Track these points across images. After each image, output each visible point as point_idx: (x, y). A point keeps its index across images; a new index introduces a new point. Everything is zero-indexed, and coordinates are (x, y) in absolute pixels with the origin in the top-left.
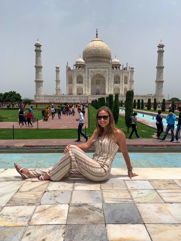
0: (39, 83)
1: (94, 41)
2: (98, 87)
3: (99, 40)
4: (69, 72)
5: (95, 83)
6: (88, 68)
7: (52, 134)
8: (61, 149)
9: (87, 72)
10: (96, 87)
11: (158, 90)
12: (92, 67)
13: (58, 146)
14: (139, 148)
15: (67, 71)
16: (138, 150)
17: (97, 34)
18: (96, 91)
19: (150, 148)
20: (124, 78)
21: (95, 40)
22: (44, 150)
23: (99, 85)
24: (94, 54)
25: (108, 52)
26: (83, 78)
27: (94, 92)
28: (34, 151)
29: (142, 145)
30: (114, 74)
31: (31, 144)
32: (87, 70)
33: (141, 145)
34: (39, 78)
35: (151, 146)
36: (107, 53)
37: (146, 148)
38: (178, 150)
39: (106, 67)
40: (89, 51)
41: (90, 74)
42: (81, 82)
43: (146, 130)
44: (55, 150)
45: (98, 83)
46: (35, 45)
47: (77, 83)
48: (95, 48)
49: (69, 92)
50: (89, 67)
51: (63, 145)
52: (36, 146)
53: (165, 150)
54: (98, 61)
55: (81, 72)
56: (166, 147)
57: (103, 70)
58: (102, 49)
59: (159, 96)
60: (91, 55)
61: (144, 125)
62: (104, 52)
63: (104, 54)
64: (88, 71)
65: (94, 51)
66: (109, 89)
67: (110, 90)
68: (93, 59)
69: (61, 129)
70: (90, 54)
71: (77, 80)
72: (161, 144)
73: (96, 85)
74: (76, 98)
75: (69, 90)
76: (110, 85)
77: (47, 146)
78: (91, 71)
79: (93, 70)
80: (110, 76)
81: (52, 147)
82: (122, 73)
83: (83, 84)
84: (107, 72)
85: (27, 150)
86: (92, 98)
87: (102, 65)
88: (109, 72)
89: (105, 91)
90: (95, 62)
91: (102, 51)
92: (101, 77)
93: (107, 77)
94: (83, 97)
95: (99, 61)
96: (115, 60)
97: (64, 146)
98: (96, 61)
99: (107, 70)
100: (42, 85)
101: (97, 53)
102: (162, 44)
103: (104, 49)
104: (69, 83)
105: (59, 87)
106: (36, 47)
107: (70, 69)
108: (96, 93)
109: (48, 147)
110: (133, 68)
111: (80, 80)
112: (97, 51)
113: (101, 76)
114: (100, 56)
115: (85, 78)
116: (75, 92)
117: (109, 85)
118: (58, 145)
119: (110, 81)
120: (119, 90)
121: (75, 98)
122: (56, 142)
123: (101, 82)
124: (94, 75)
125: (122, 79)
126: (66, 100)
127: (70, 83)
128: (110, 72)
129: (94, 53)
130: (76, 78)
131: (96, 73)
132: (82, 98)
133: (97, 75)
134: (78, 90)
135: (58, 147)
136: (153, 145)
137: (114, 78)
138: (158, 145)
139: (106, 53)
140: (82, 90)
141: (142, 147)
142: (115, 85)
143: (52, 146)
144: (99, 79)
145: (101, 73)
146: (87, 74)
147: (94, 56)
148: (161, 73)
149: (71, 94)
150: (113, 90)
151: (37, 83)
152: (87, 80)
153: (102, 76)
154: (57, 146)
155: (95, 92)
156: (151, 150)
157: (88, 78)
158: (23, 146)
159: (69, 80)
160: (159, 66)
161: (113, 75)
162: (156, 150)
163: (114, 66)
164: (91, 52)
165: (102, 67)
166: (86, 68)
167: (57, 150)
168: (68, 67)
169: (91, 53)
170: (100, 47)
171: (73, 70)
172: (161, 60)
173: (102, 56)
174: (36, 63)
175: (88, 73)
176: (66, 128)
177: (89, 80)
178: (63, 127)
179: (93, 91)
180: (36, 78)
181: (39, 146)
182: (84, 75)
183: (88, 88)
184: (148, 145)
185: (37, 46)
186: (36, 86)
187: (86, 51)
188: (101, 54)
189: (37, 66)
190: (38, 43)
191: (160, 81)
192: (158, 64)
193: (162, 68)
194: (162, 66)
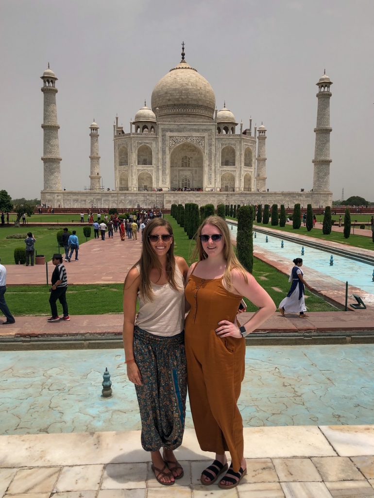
0: (51, 163)
1: (177, 68)
2: (187, 173)
3: (189, 68)
4: (119, 139)
5: (180, 163)
6: (164, 130)
7: (79, 301)
8: (97, 341)
9: (160, 139)
10: (181, 173)
11: (318, 180)
12: (171, 127)
13: (91, 334)
14: (261, 335)
15: (115, 136)
16: (257, 340)
17: (183, 55)
18: (181, 183)
19: (284, 336)
20: (243, 152)
21: (179, 68)
22: (59, 344)
23: (189, 168)
24: (177, 100)
25: (207, 94)
26: (153, 153)
27: (177, 183)
28: (39, 345)
29: (268, 330)
30: (222, 144)
31: (32, 330)
32: (160, 134)
33: (265, 330)
34: (50, 152)
35: (285, 331)
36: (205, 97)
37: (274, 336)
38: (341, 338)
39: (204, 127)
40: (166, 91)
41: (167, 143)
42: (148, 160)
43: (281, 288)
44: (83, 344)
45: (186, 163)
46: (43, 78)
47: (138, 164)
48: (178, 86)
49: (121, 183)
50: (166, 127)
51: (100, 332)
52: (43, 335)
53: (315, 339)
54: (185, 114)
55: (147, 138)
56: (315, 334)
57: (198, 134)
58: (195, 88)
59: (321, 194)
60: (169, 100)
61: (280, 272)
62: (199, 95)
63: (200, 98)
64: (164, 136)
65: (177, 92)
66: (210, 178)
67: (213, 180)
68: (175, 111)
69: (98, 285)
70: (168, 98)
71: (139, 156)
72: (307, 325)
73: (181, 168)
74: (137, 197)
75: (121, 180)
76: (213, 168)
77: (66, 335)
78: (170, 137)
79: (175, 134)
80: (213, 148)
81: (78, 337)
82: (240, 142)
83: (153, 165)
84: (206, 141)
85: (25, 344)
86: (172, 197)
87: (195, 125)
88: (211, 139)
89: (201, 181)
90: (180, 116)
91: (195, 92)
92: (193, 151)
93: (206, 151)
94: (151, 195)
95: (189, 115)
96: (223, 113)
97: (102, 334)
98: (181, 114)
99: (206, 135)
100: (58, 168)
101: (183, 97)
102: (326, 79)
103: (199, 88)
104: (121, 164)
105: (96, 171)
106: (45, 82)
107: (123, 132)
109: (70, 337)
110: (264, 131)
111: (145, 158)
112: (183, 92)
113: (194, 149)
114: (190, 102)
115: (157, 153)
116: (133, 183)
117: (211, 169)
118: (90, 332)
119: (213, 159)
120: (233, 179)
121: (134, 198)
122: (85, 323)
123: (193, 162)
124: (178, 145)
125: (240, 157)
126: (114, 202)
127: (121, 162)
128: (214, 140)
129: (178, 97)
130: (137, 152)
131: (182, 141)
132: (151, 198)
133: (184, 145)
134: (140, 179)
135: (90, 337)
136: (290, 330)
137: (222, 153)
138: (300, 330)
139: (203, 96)
140: (149, 179)
141: (268, 334)
142: (224, 169)
143: (77, 334)
144: (189, 154)
145: (192, 143)
146: (160, 144)
147: (176, 102)
148: (325, 144)
149: (124, 188)
150: (219, 179)
151: (47, 165)
152: (160, 156)
154: (88, 334)
155: (179, 184)
156: (286, 340)
157: (164, 152)
158: (16, 334)
159: (120, 155)
160: (322, 127)
161: (220, 147)
162: (296, 339)
163: (222, 127)
164: (169, 95)
165: (194, 127)
166: (160, 131)
167: (88, 342)
168: (119, 126)
169: (171, 96)
170: (190, 84)
171: (130, 134)
172: (325, 114)
173: (195, 103)
174: (44, 119)
175: (164, 141)
176: (110, 282)
177: (166, 158)
178: (103, 278)
179: (174, 182)
180: (45, 153)
181: (49, 334)
182: (153, 146)
183: (163, 175)
184: (279, 330)
185: (46, 79)
186: (45, 170)
187: (160, 91)
188: (192, 99)
189: (47, 124)
190: (48, 73)
191: (322, 161)
192: (319, 124)
193: (328, 131)
194: (327, 127)
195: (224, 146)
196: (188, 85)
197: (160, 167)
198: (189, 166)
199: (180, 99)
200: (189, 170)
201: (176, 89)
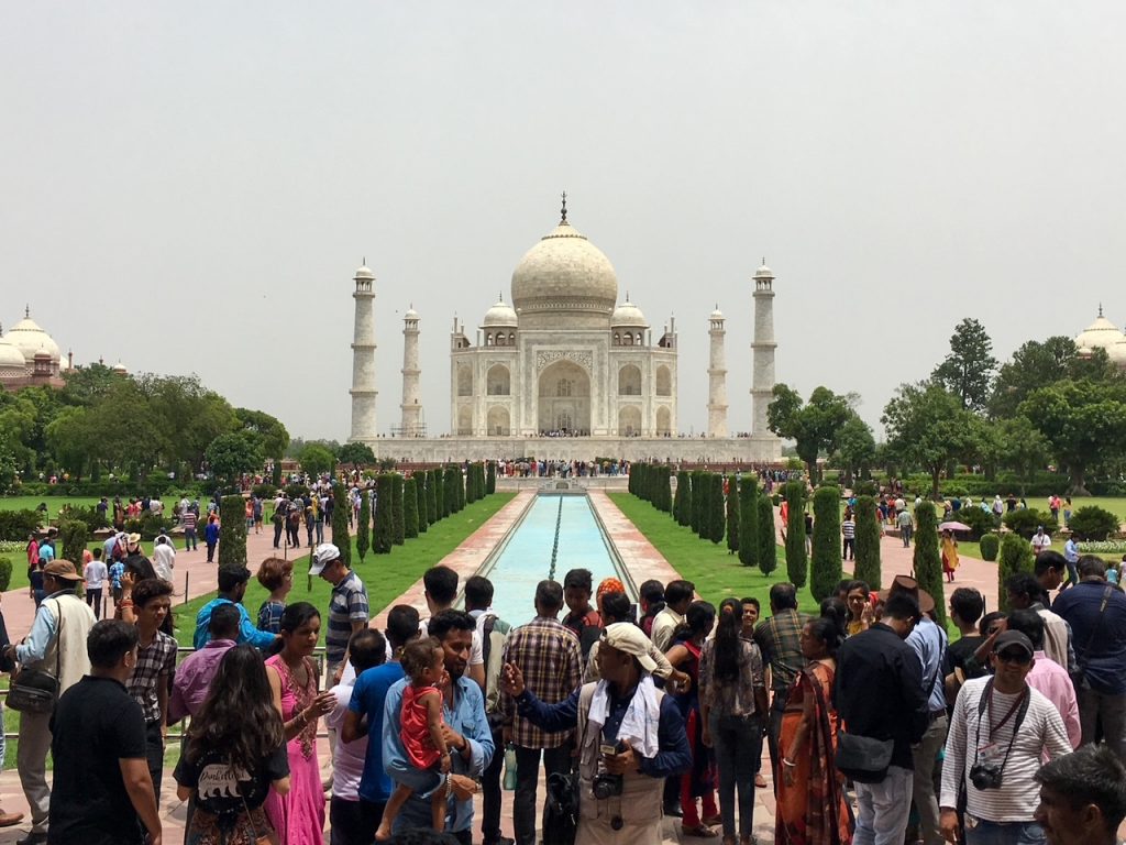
0: (363, 399)
1: (552, 237)
2: (566, 406)
3: (572, 236)
4: (460, 355)
5: (555, 390)
6: (528, 342)
9: (522, 356)
10: (556, 405)
12: (541, 337)
15: (453, 351)
17: (564, 212)
18: (556, 421)
20: (654, 376)
21: (557, 236)
23: (569, 398)
24: (552, 289)
25: (602, 279)
26: (511, 377)
27: (550, 420)
30: (620, 362)
32: (523, 348)
34: (363, 383)
39: (592, 337)
40: (534, 275)
41: (534, 361)
42: (503, 387)
45: (564, 390)
47: (489, 394)
48: (553, 269)
49: (460, 424)
50: (532, 337)
54: (565, 312)
55: (503, 356)
57: (581, 347)
58: (580, 270)
59: (761, 441)
60: (539, 290)
62: (587, 281)
63: (589, 286)
64: (528, 350)
65: (552, 277)
66: (601, 415)
67: (606, 418)
68: (548, 307)
70: (537, 286)
71: (489, 381)
73: (557, 398)
74: (486, 444)
75: (461, 418)
76: (606, 399)
78: (539, 352)
79: (546, 347)
80: (606, 368)
82: (649, 358)
83: (511, 396)
84: (595, 357)
86: (537, 446)
87: (577, 333)
88: (603, 354)
89: (588, 418)
91: (580, 278)
92: (575, 372)
93: (595, 373)
94: (506, 443)
95: (570, 313)
96: (624, 311)
98: (556, 312)
99: (593, 348)
100: (374, 404)
101: (561, 285)
102: (765, 272)
103: (587, 270)
104: (461, 393)
107: (466, 343)
108: (559, 427)
111: (499, 385)
112: (562, 277)
114: (573, 293)
115: (519, 378)
116: (480, 424)
117: (602, 401)
119: (605, 384)
120: (638, 415)
121: (481, 447)
123: (576, 388)
124: (551, 364)
125: (649, 380)
126: (451, 454)
128: (606, 355)
129: (553, 285)
130: (486, 375)
131: (557, 358)
132: (506, 448)
133: (560, 363)
134: (491, 417)
137: (620, 376)
140: (504, 416)
142: (624, 400)
144: (569, 376)
145: (572, 361)
146: (523, 363)
147: (550, 294)
148: (767, 366)
149: (465, 431)
150: (615, 416)
151: (358, 400)
152: (522, 381)
153: (579, 367)
155: (553, 424)
157: (528, 376)
159: (460, 379)
160: (762, 341)
161: (617, 367)
163: (622, 332)
165: (576, 337)
166: (522, 343)
168: (459, 331)
169: (542, 283)
170: (572, 265)
171: (476, 349)
172: (764, 324)
173: (581, 294)
174: (356, 336)
175: (528, 358)
177: (532, 384)
179: (545, 421)
182: (512, 366)
183: (527, 410)
185: (360, 281)
186: (354, 408)
187: (524, 274)
188: (576, 289)
189: (359, 344)
190: (364, 273)
191: (759, 392)
192: (757, 336)
193: (771, 348)
194: (770, 342)
195: (624, 365)
196: (568, 265)
197: (522, 399)
198: (569, 395)
199: (557, 289)
200: (570, 401)
201: (550, 272)
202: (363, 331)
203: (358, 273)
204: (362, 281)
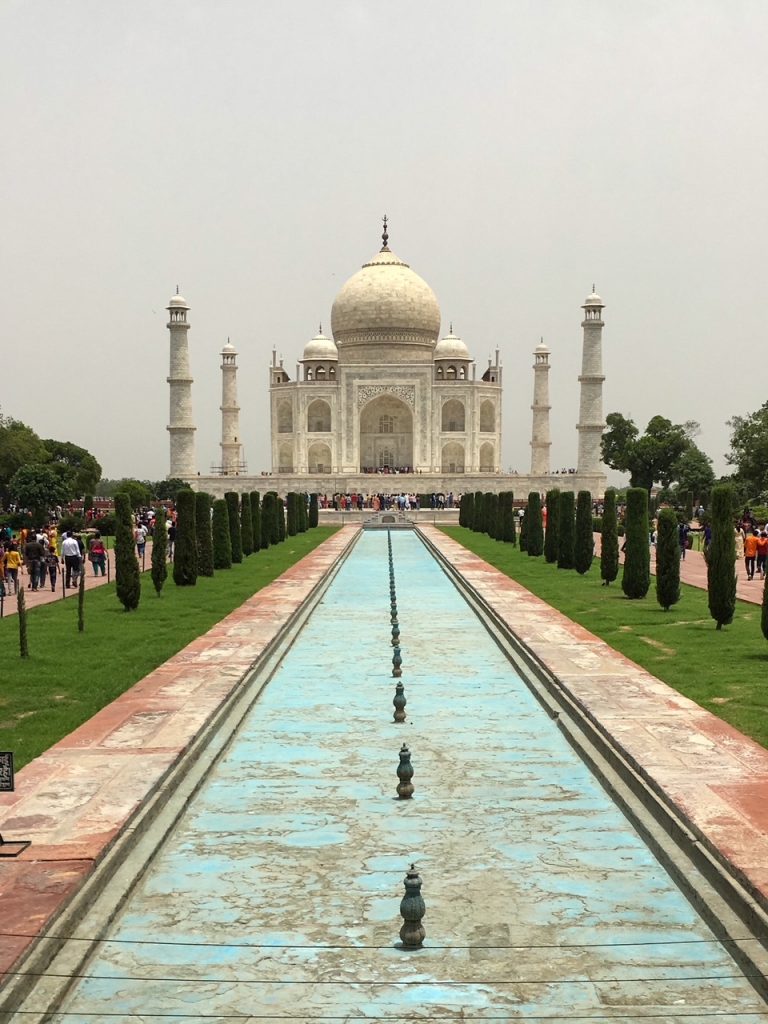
0: (181, 435)
1: (373, 264)
2: (388, 443)
3: (393, 263)
4: (279, 390)
5: (377, 426)
6: (349, 376)
9: (343, 391)
10: (378, 442)
11: (583, 456)
12: (362, 371)
15: (272, 386)
17: (385, 237)
18: (378, 459)
20: (478, 411)
21: (378, 264)
23: (391, 435)
24: (373, 321)
25: (425, 310)
26: (332, 413)
27: (372, 459)
30: (443, 397)
32: (344, 382)
34: (180, 419)
39: (414, 370)
40: (355, 305)
41: (355, 396)
42: (324, 424)
45: (386, 426)
47: (309, 430)
48: (375, 299)
49: (281, 461)
50: (353, 371)
54: (386, 344)
55: (323, 391)
57: (403, 382)
58: (402, 300)
59: (586, 478)
60: (360, 321)
63: (411, 317)
64: (349, 385)
65: (373, 308)
66: (423, 451)
67: (428, 455)
68: (369, 339)
70: (358, 318)
71: (309, 417)
73: (379, 435)
75: (282, 455)
76: (429, 435)
78: (360, 387)
79: (368, 382)
80: (429, 403)
82: (473, 393)
83: (332, 432)
84: (417, 391)
87: (399, 367)
88: (426, 389)
89: (410, 455)
90: (377, 347)
91: (403, 308)
92: (398, 407)
93: (417, 409)
94: (328, 480)
95: (393, 345)
96: (449, 343)
98: (378, 344)
99: (416, 382)
100: (192, 441)
101: (382, 316)
102: (595, 300)
103: (409, 300)
104: (282, 430)
105: (234, 433)
106: (171, 314)
107: (286, 378)
108: (381, 464)
110: (545, 355)
111: (320, 421)
112: (383, 308)
113: (399, 405)
114: (395, 325)
115: (339, 413)
116: (301, 462)
117: (425, 437)
119: (428, 420)
120: (461, 452)
123: (398, 424)
124: (371, 399)
125: (473, 417)
128: (429, 391)
129: (373, 316)
130: (306, 412)
131: (378, 393)
132: (327, 486)
133: (382, 398)
134: (312, 454)
137: (443, 410)
139: (416, 313)
140: (325, 453)
142: (447, 436)
144: (391, 412)
145: (394, 395)
146: (344, 398)
147: (371, 325)
148: (593, 400)
149: (287, 469)
150: (438, 453)
151: (176, 437)
152: (344, 417)
153: (401, 403)
155: (375, 461)
157: (349, 411)
159: (280, 415)
160: (590, 374)
161: (440, 402)
163: (445, 365)
164: (360, 313)
165: (398, 370)
166: (343, 377)
168: (277, 365)
169: (363, 314)
170: (394, 294)
171: (295, 383)
172: (592, 356)
173: (403, 325)
174: (171, 370)
179: (367, 458)
182: (333, 402)
183: (348, 447)
185: (174, 311)
186: (172, 445)
187: (344, 305)
188: (398, 320)
189: (175, 378)
190: (177, 302)
191: (589, 427)
192: (584, 370)
193: (599, 380)
194: (597, 374)
195: (447, 400)
196: (390, 295)
197: (344, 435)
198: (391, 432)
199: (378, 320)
200: (392, 438)
201: (371, 302)
202: (179, 365)
203: (172, 302)
204: (176, 310)
